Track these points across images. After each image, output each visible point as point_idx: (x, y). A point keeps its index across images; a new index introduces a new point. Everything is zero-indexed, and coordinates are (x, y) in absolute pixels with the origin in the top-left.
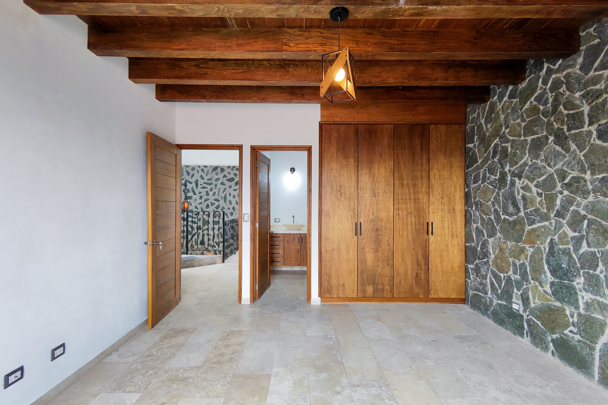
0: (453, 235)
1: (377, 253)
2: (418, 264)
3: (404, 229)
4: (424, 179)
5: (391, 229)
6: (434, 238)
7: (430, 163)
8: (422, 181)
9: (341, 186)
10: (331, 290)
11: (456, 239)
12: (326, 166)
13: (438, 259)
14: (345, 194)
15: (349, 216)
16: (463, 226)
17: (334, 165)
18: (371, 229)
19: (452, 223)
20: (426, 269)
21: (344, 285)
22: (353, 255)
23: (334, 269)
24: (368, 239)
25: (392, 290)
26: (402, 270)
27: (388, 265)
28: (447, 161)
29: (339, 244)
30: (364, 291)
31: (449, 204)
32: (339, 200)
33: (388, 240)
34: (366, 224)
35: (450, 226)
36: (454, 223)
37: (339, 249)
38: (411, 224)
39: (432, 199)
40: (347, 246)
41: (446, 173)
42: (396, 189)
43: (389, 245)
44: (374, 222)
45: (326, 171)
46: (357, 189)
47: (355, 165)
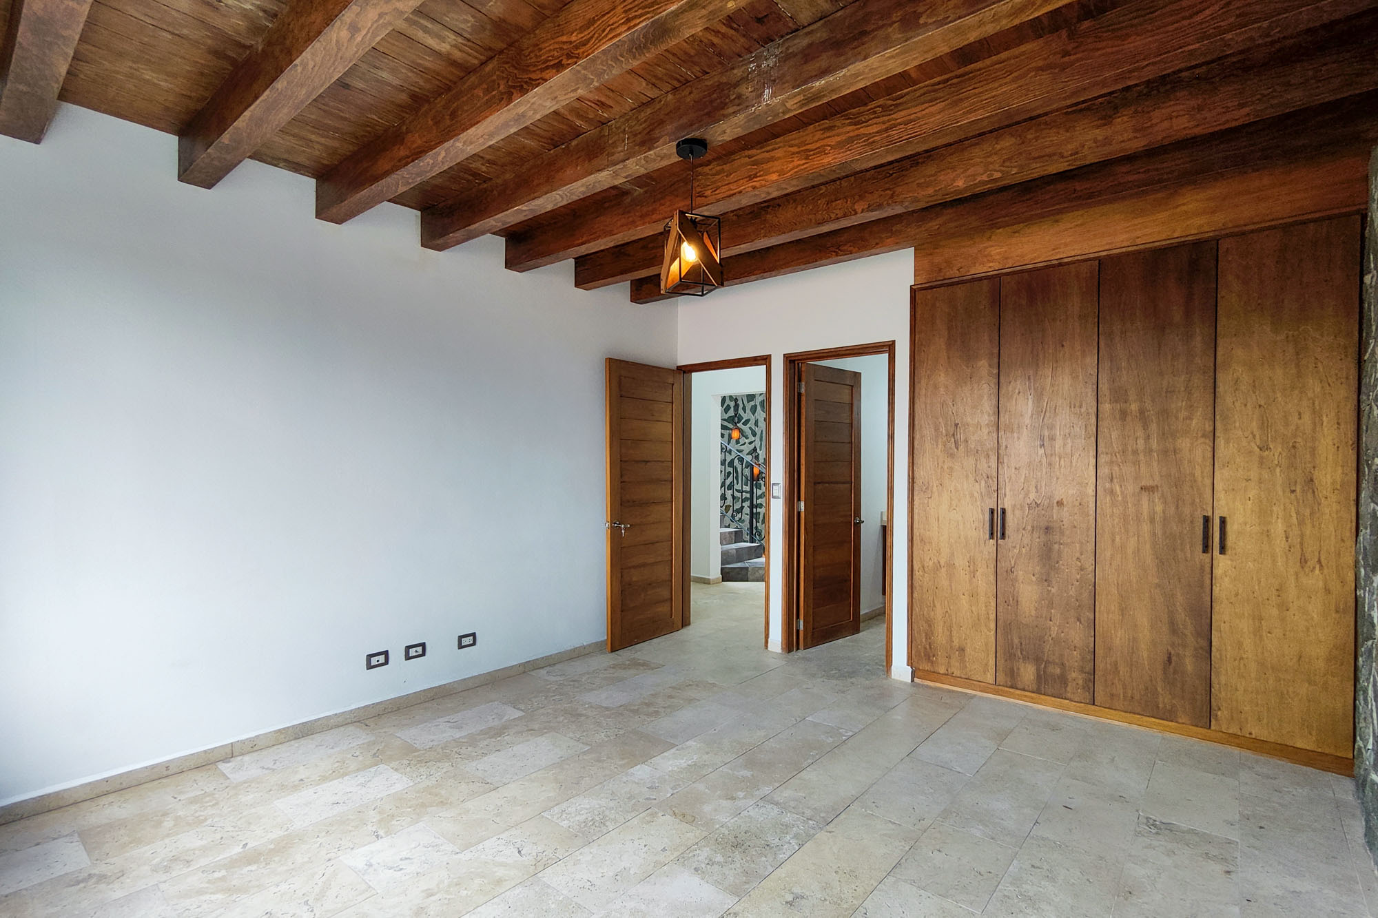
0: (1303, 561)
1: (1049, 586)
2: (1174, 629)
3: (1127, 531)
4: (1196, 395)
5: (1088, 530)
6: (1229, 562)
7: (1219, 349)
8: (1189, 399)
9: (956, 425)
10: (934, 656)
11: (1317, 572)
12: (924, 382)
13: (1245, 625)
14: (967, 442)
15: (976, 494)
16: (1348, 534)
17: (942, 378)
18: (1033, 527)
19: (1301, 523)
20: (1201, 648)
21: (962, 650)
22: (984, 581)
23: (939, 612)
24: (1024, 550)
25: (1091, 685)
26: (1120, 637)
27: (1079, 620)
28: (1283, 336)
29: (953, 554)
30: (1012, 674)
31: (1292, 466)
32: (952, 456)
33: (1078, 555)
34: (1018, 513)
35: (1295, 532)
36: (1308, 522)
37: (951, 566)
38: (1152, 521)
39: (1224, 450)
40: (972, 562)
41: (1279, 371)
42: (1104, 424)
43: (1082, 569)
44: (1040, 508)
45: (923, 391)
46: (995, 429)
47: (990, 374)
